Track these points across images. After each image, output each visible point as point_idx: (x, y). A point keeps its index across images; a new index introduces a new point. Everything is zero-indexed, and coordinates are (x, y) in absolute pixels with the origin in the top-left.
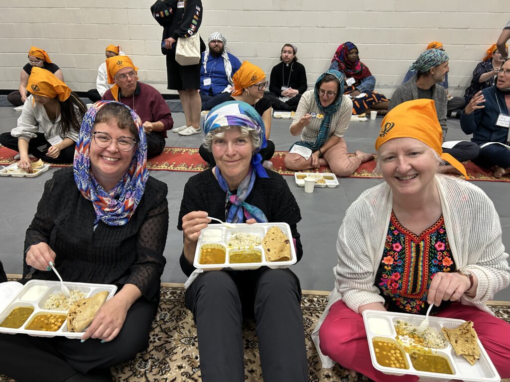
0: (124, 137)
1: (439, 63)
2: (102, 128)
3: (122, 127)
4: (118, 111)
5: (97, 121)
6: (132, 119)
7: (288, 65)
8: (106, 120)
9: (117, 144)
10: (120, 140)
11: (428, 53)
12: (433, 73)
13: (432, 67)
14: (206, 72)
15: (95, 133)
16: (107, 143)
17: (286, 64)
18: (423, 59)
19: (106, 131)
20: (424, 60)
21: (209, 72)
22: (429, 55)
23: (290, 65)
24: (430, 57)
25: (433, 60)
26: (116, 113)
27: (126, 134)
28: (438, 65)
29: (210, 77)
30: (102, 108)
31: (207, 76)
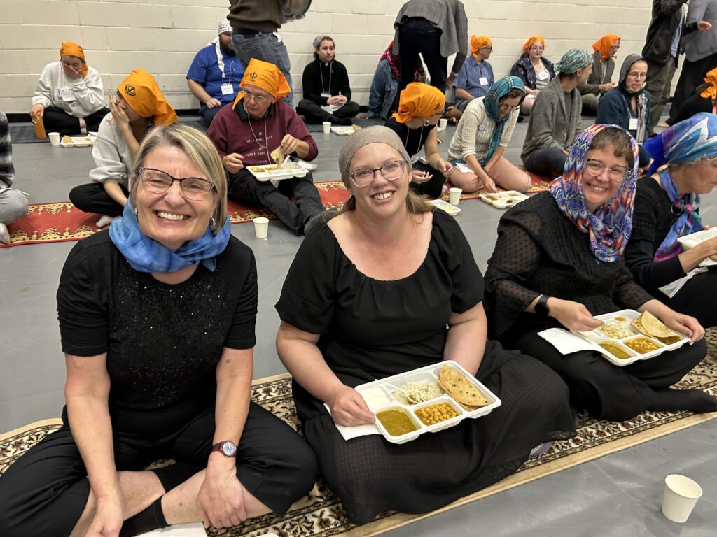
0: (619, 166)
1: (586, 65)
2: (597, 155)
3: (618, 154)
4: (618, 138)
5: (592, 147)
6: (631, 147)
7: (327, 64)
8: (603, 147)
9: (609, 172)
10: (614, 169)
11: (576, 54)
12: (579, 75)
13: (580, 69)
14: (224, 76)
15: (589, 160)
16: (598, 172)
17: (325, 64)
18: (570, 60)
19: (600, 159)
20: (571, 62)
21: (228, 76)
22: (577, 56)
23: (329, 63)
24: (579, 58)
25: (581, 62)
26: (614, 139)
27: (622, 163)
28: (585, 67)
29: (232, 82)
30: (601, 132)
31: (226, 80)
